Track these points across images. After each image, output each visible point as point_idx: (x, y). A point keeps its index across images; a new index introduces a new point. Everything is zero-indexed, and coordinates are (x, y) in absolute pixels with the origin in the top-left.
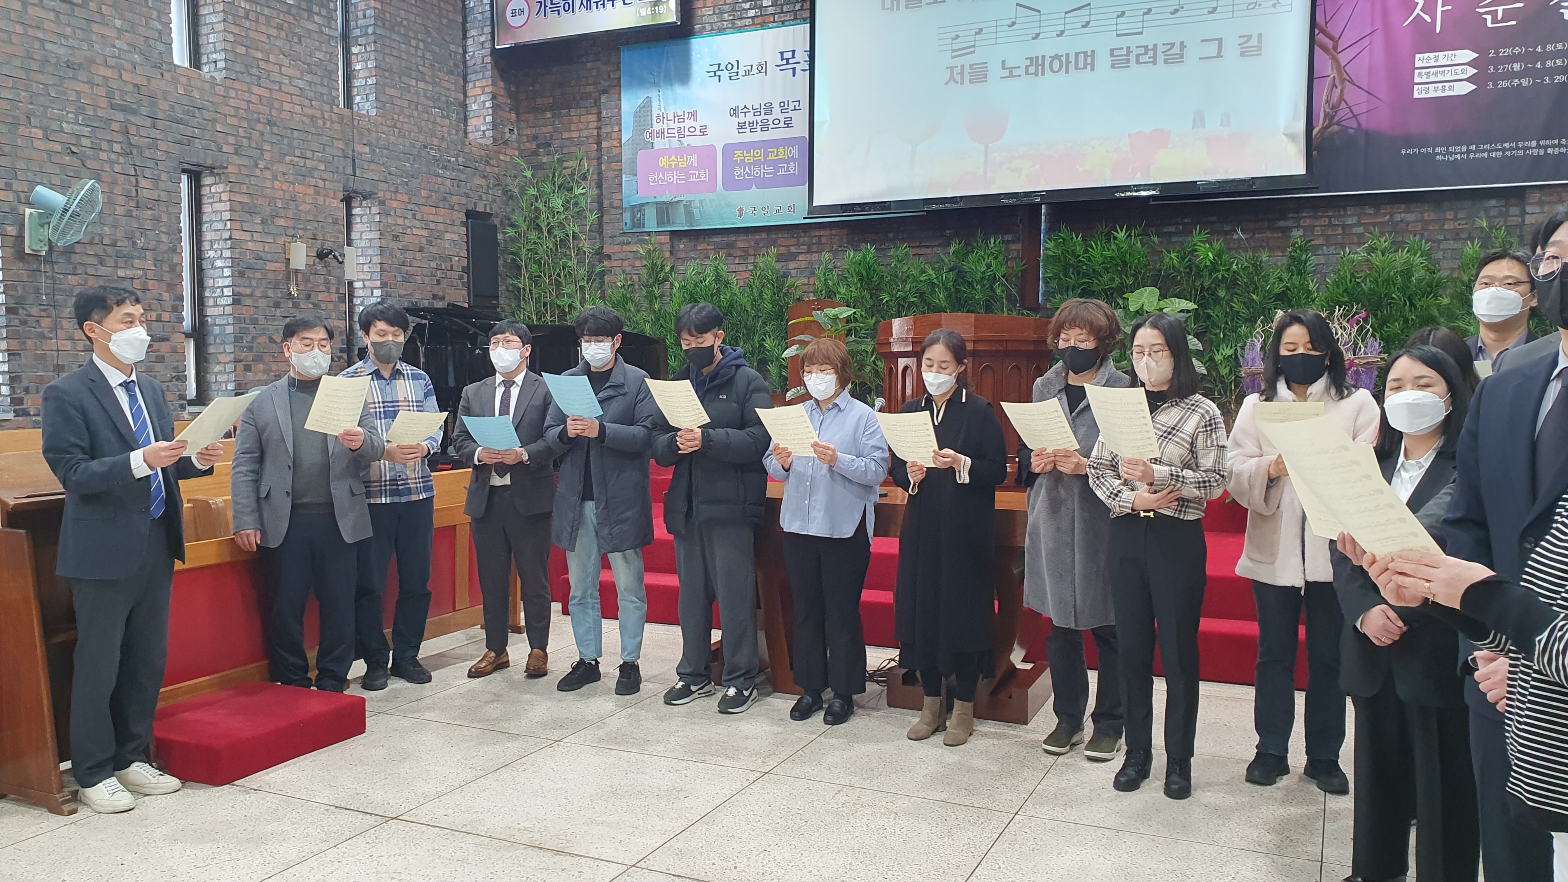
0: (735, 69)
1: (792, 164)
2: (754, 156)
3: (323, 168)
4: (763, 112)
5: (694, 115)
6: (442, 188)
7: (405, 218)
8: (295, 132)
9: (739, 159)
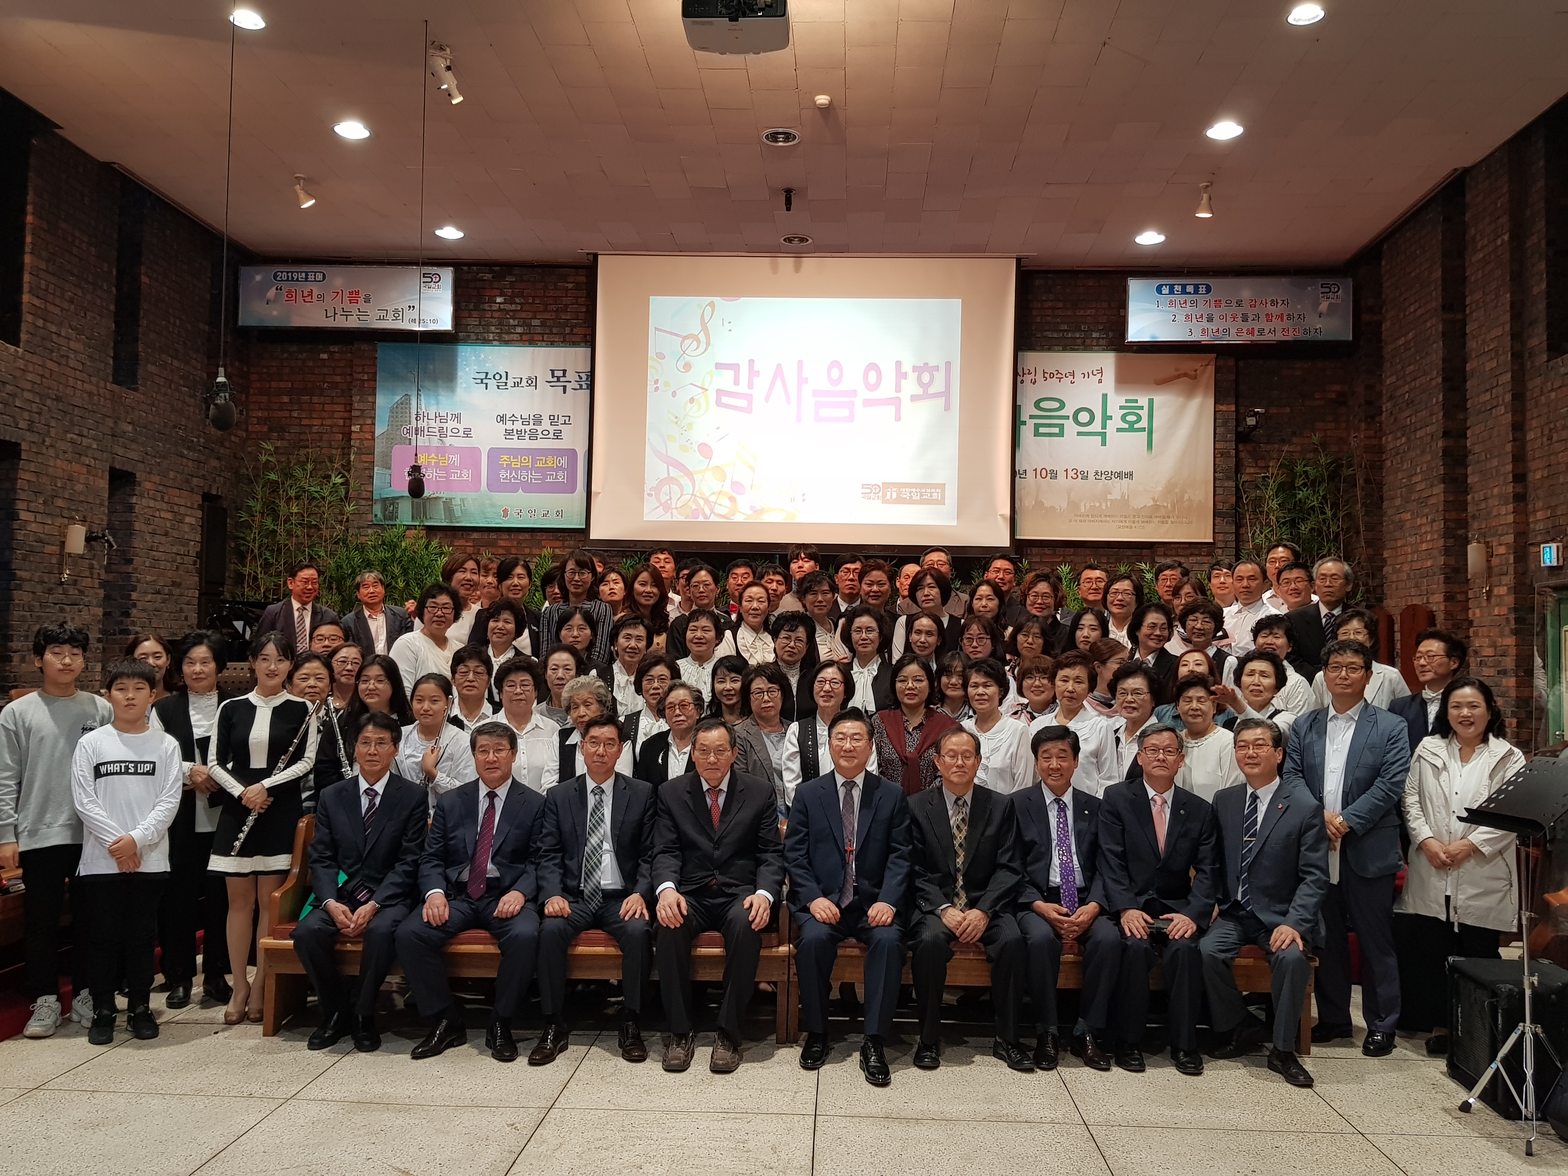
0: (504, 379)
1: (560, 473)
2: (521, 462)
3: (95, 446)
4: (532, 422)
5: (457, 417)
6: (186, 471)
7: (156, 500)
8: (76, 409)
9: (505, 463)
